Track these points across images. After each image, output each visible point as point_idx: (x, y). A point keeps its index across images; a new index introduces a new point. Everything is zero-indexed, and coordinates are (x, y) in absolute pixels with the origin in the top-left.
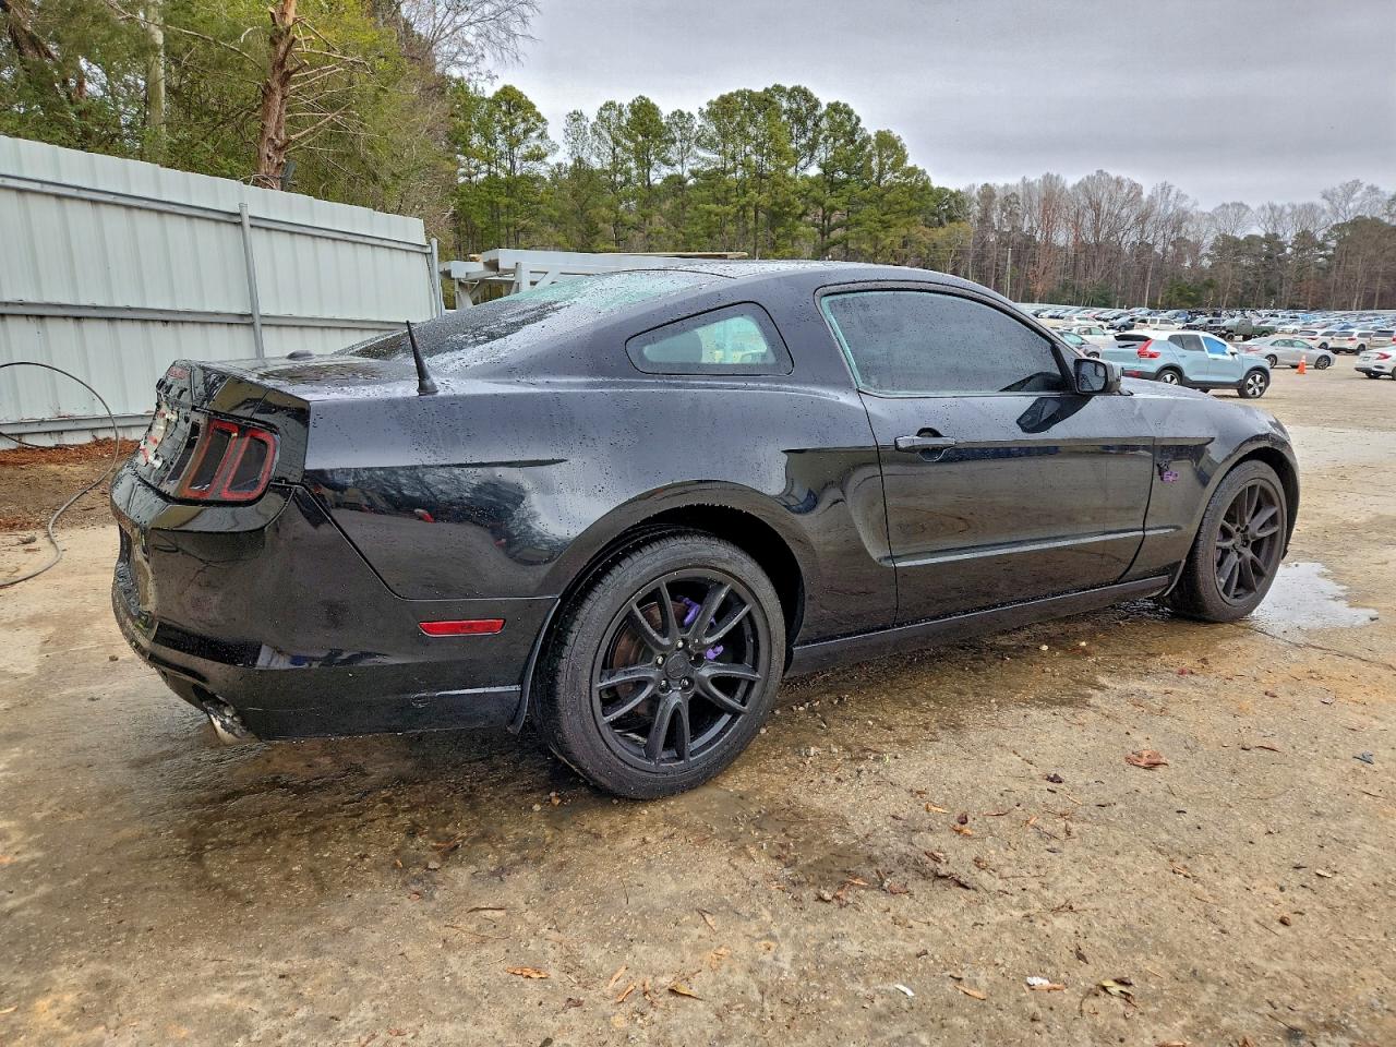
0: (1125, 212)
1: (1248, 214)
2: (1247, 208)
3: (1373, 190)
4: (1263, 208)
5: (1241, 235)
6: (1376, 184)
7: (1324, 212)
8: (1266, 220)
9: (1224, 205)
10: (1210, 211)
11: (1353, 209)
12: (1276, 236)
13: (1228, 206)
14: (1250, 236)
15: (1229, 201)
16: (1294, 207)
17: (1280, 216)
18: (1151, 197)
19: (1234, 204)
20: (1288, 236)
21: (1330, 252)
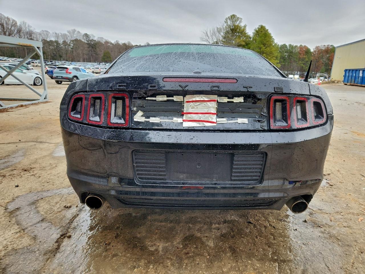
0: (13, 28)
1: (50, 34)
2: (49, 33)
3: (79, 32)
4: (53, 33)
5: (48, 40)
6: (79, 31)
7: (69, 36)
8: (55, 36)
9: (42, 31)
10: (39, 32)
11: (75, 36)
12: (58, 41)
13: (44, 31)
14: (51, 40)
15: (44, 30)
16: (61, 34)
17: (58, 36)
18: (20, 25)
19: (45, 31)
20: (61, 41)
21: (72, 47)
